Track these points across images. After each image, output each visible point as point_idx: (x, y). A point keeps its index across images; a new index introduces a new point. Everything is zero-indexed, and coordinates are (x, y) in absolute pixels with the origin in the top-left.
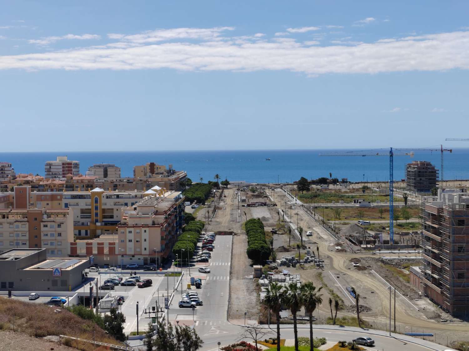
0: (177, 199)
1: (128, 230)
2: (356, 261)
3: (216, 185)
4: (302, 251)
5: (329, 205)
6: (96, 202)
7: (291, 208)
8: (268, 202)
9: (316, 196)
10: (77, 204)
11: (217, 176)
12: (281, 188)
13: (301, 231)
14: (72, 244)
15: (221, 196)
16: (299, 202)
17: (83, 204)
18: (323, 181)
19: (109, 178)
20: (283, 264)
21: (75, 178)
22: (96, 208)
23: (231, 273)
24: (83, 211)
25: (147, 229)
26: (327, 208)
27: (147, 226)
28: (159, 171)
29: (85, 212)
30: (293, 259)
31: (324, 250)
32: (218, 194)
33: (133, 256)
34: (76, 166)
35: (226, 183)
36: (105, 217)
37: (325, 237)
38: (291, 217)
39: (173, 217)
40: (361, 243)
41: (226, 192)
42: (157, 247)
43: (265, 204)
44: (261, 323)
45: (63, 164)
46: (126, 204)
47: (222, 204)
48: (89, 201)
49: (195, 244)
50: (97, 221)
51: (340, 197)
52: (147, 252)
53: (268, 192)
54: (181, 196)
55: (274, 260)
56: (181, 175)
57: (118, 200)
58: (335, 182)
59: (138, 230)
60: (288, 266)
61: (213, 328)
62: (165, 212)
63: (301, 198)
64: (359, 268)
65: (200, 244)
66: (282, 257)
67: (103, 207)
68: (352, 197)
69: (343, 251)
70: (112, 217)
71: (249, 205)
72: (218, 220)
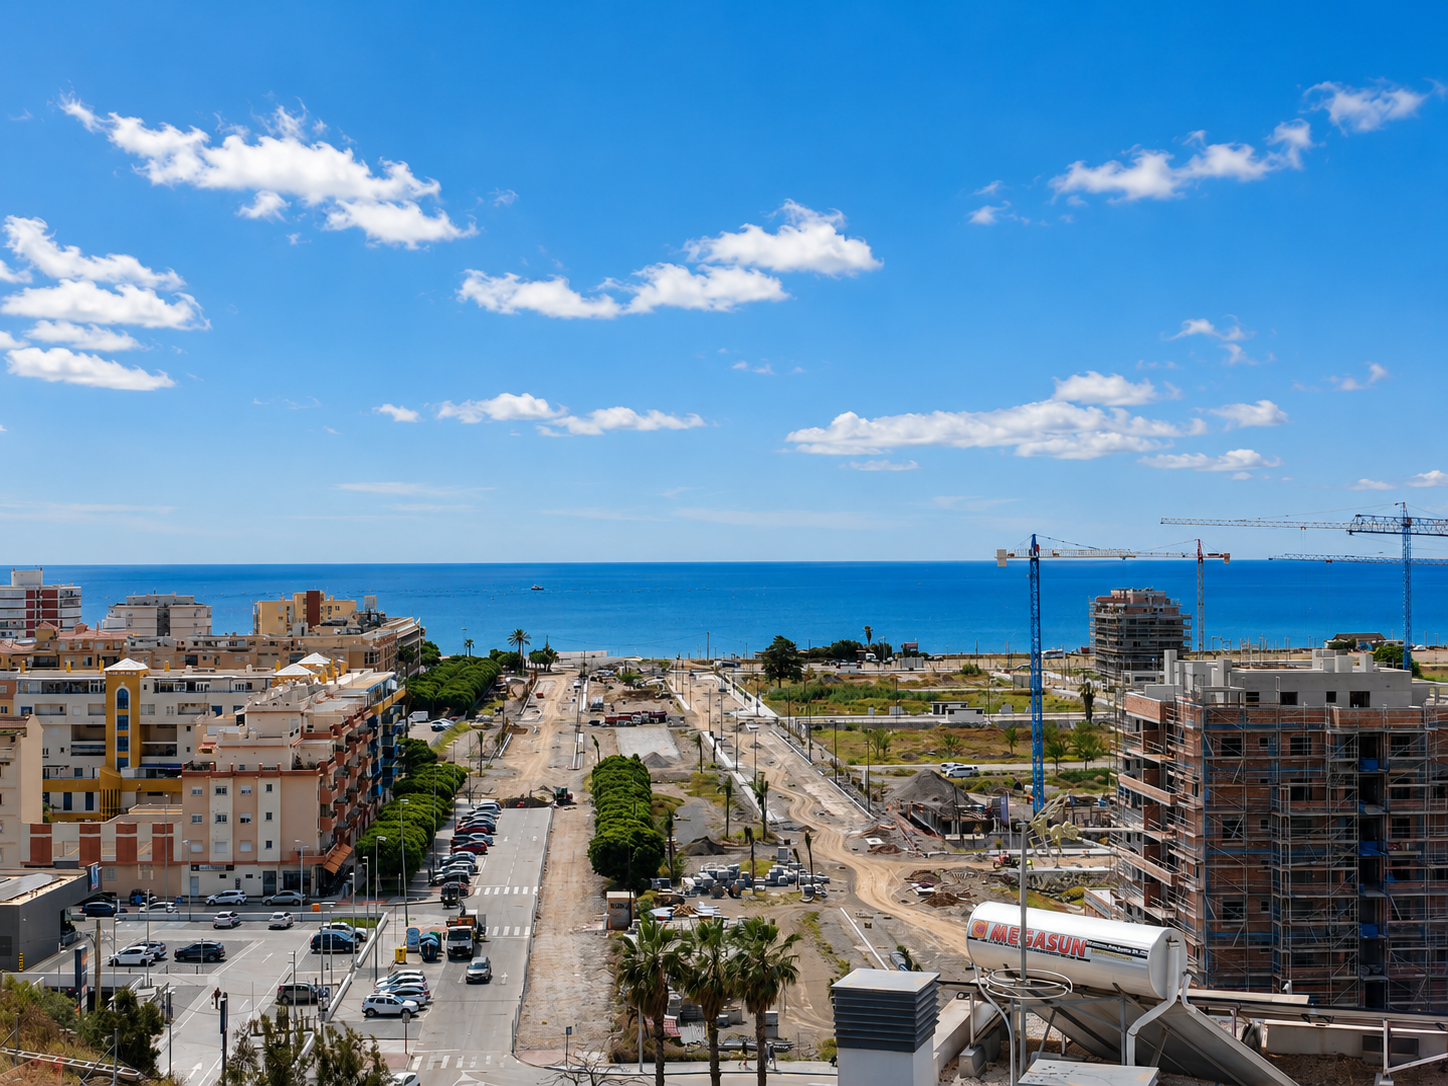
0: (379, 692)
1: (214, 783)
2: (928, 877)
3: (515, 663)
4: (764, 853)
5: (858, 720)
6: (123, 701)
7: (739, 728)
8: (670, 709)
9: (819, 695)
10: (62, 710)
11: (519, 637)
12: (716, 671)
13: (762, 791)
14: (34, 828)
15: (526, 695)
16: (768, 713)
17: (79, 709)
18: (847, 652)
19: (174, 638)
20: (702, 889)
21: (65, 636)
22: (123, 723)
23: (537, 917)
24: (79, 732)
25: (276, 783)
26: (850, 728)
27: (276, 772)
28: (335, 616)
29: (86, 737)
30: (734, 873)
31: (830, 848)
32: (518, 690)
33: (230, 867)
34: (71, 598)
35: (546, 657)
36: (147, 751)
37: (839, 811)
38: (737, 754)
39: (362, 749)
40: (946, 827)
41: (545, 684)
42: (309, 838)
43: (662, 718)
44: (617, 1058)
45: (30, 594)
46: (218, 710)
47: (528, 716)
48: (98, 699)
49: (430, 832)
50: (122, 763)
51: (895, 696)
52: (274, 854)
53: (674, 683)
54: (394, 685)
55: (676, 880)
56: (405, 629)
57: (191, 698)
58: (882, 653)
59: (246, 785)
60: (718, 895)
61: (464, 1077)
62: (336, 730)
63: (772, 700)
64: (934, 901)
65: (446, 834)
66: (700, 870)
67: (145, 719)
68: (932, 697)
69: (889, 849)
70: (171, 751)
71: (611, 722)
72: (511, 764)
